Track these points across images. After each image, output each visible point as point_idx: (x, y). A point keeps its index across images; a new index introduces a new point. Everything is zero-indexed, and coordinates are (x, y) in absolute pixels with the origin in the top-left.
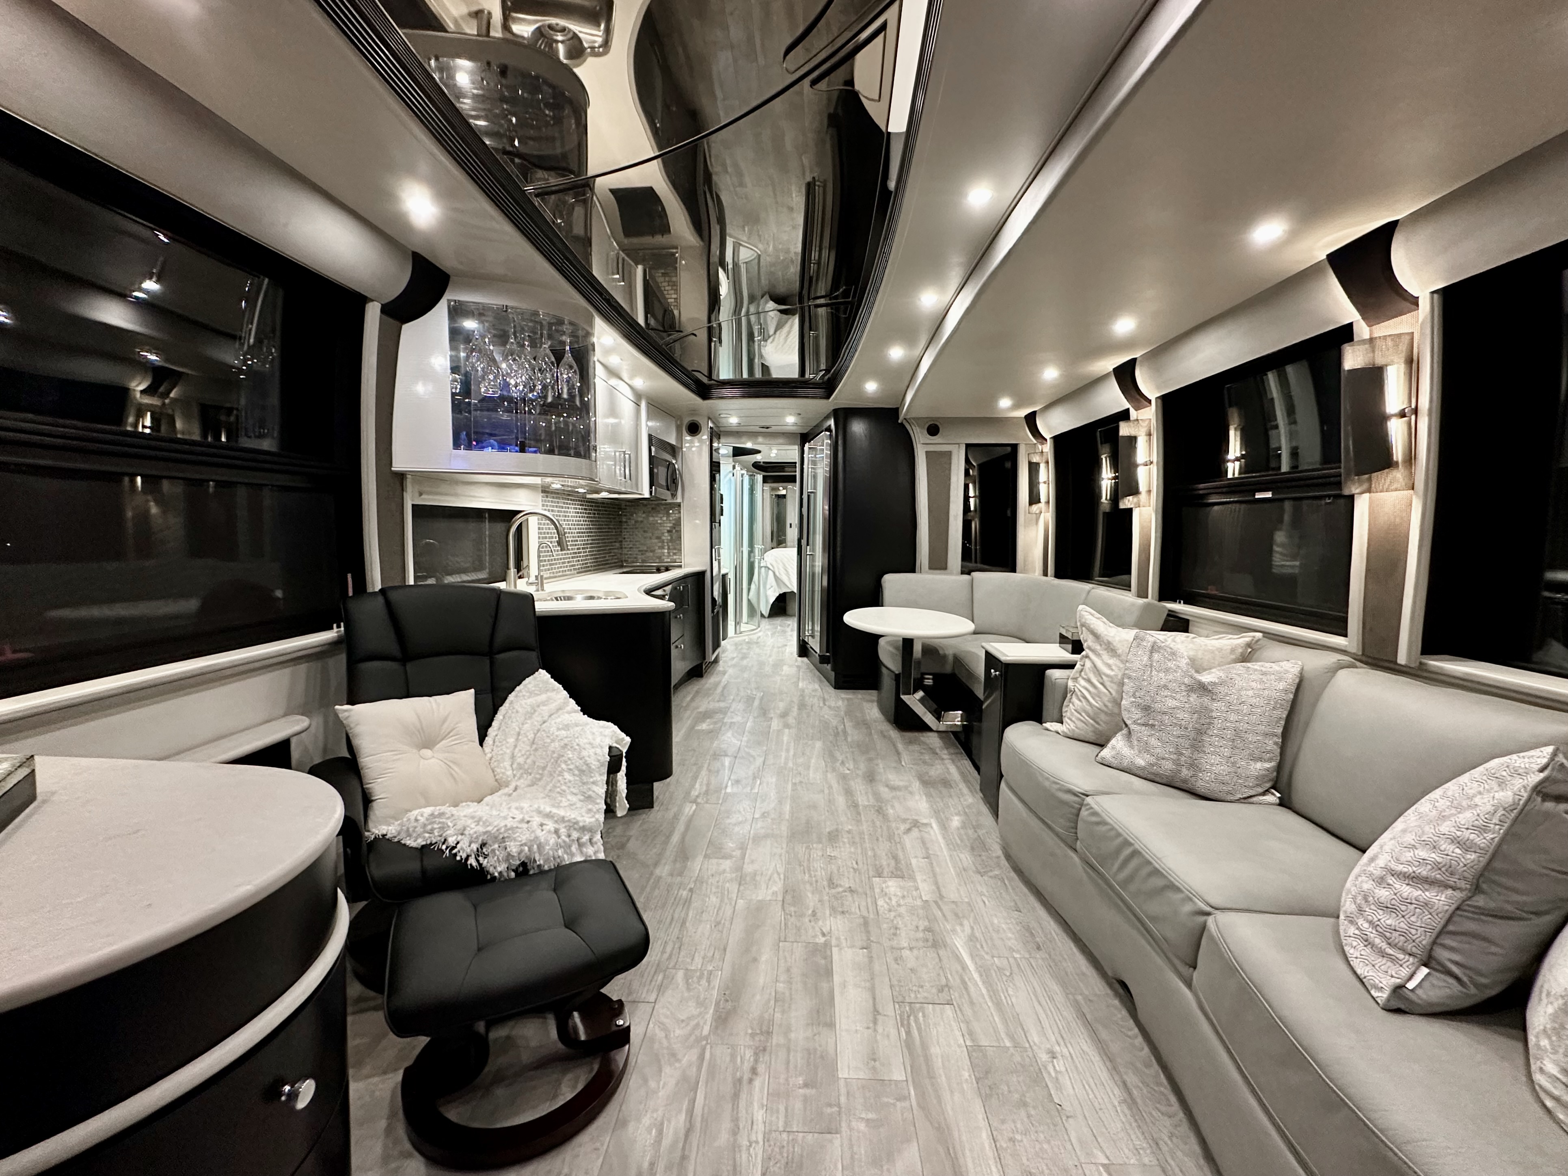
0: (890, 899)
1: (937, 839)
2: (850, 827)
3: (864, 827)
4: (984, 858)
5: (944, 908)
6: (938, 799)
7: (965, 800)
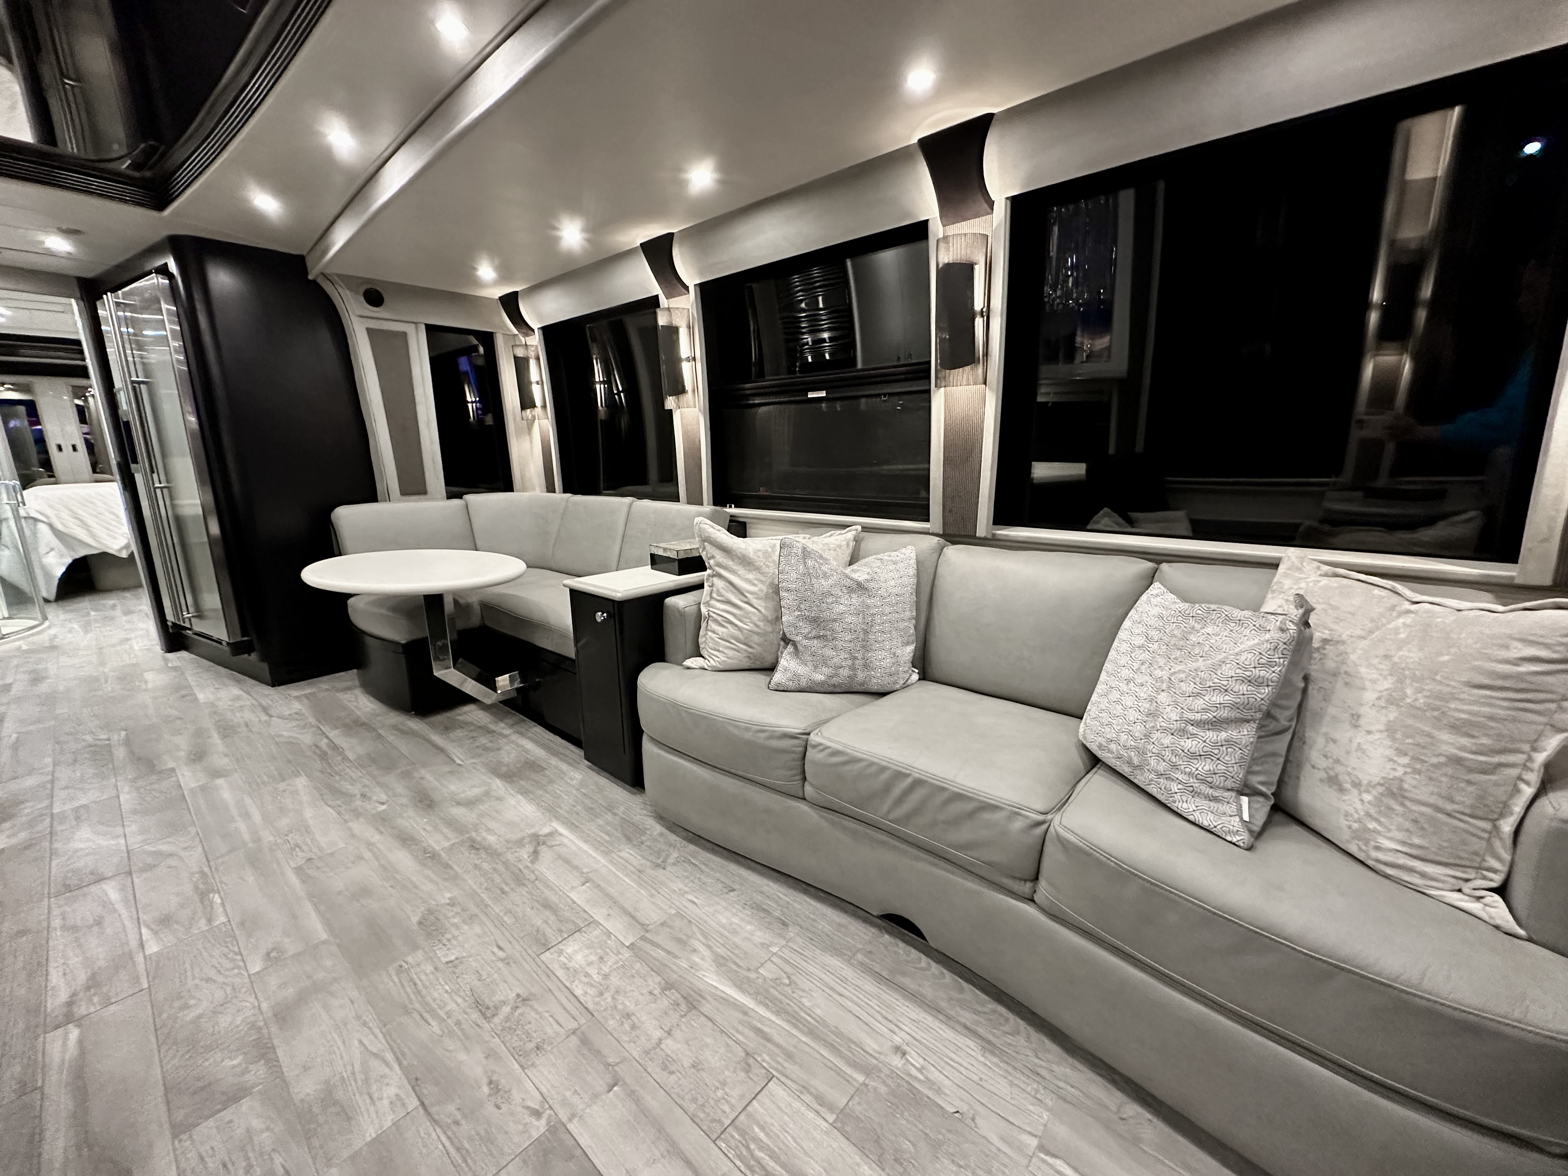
0: (587, 975)
1: (580, 848)
2: (448, 895)
3: (471, 881)
4: (648, 843)
5: (657, 939)
6: (540, 792)
7: (572, 779)
